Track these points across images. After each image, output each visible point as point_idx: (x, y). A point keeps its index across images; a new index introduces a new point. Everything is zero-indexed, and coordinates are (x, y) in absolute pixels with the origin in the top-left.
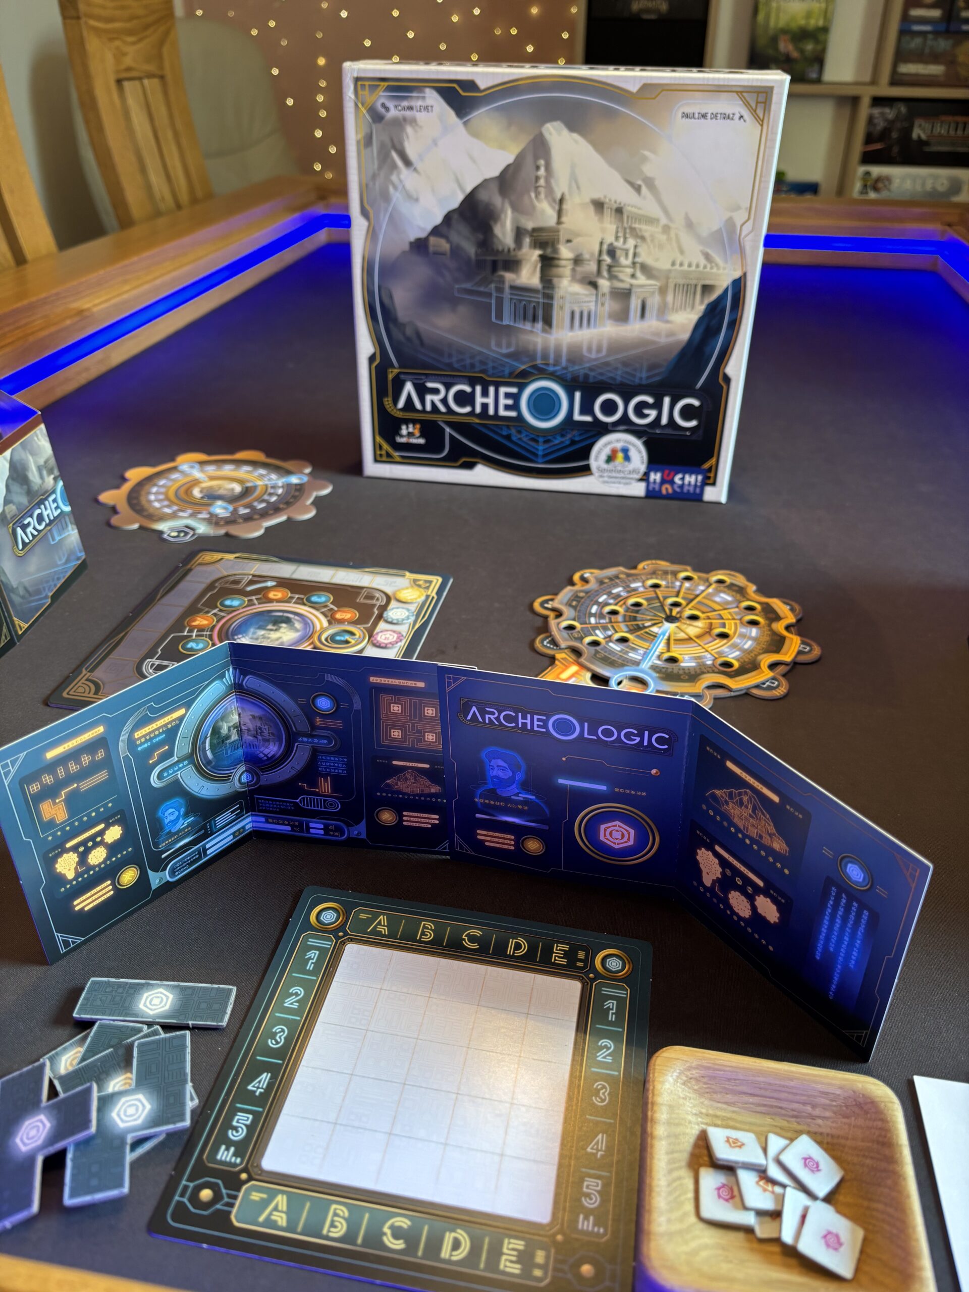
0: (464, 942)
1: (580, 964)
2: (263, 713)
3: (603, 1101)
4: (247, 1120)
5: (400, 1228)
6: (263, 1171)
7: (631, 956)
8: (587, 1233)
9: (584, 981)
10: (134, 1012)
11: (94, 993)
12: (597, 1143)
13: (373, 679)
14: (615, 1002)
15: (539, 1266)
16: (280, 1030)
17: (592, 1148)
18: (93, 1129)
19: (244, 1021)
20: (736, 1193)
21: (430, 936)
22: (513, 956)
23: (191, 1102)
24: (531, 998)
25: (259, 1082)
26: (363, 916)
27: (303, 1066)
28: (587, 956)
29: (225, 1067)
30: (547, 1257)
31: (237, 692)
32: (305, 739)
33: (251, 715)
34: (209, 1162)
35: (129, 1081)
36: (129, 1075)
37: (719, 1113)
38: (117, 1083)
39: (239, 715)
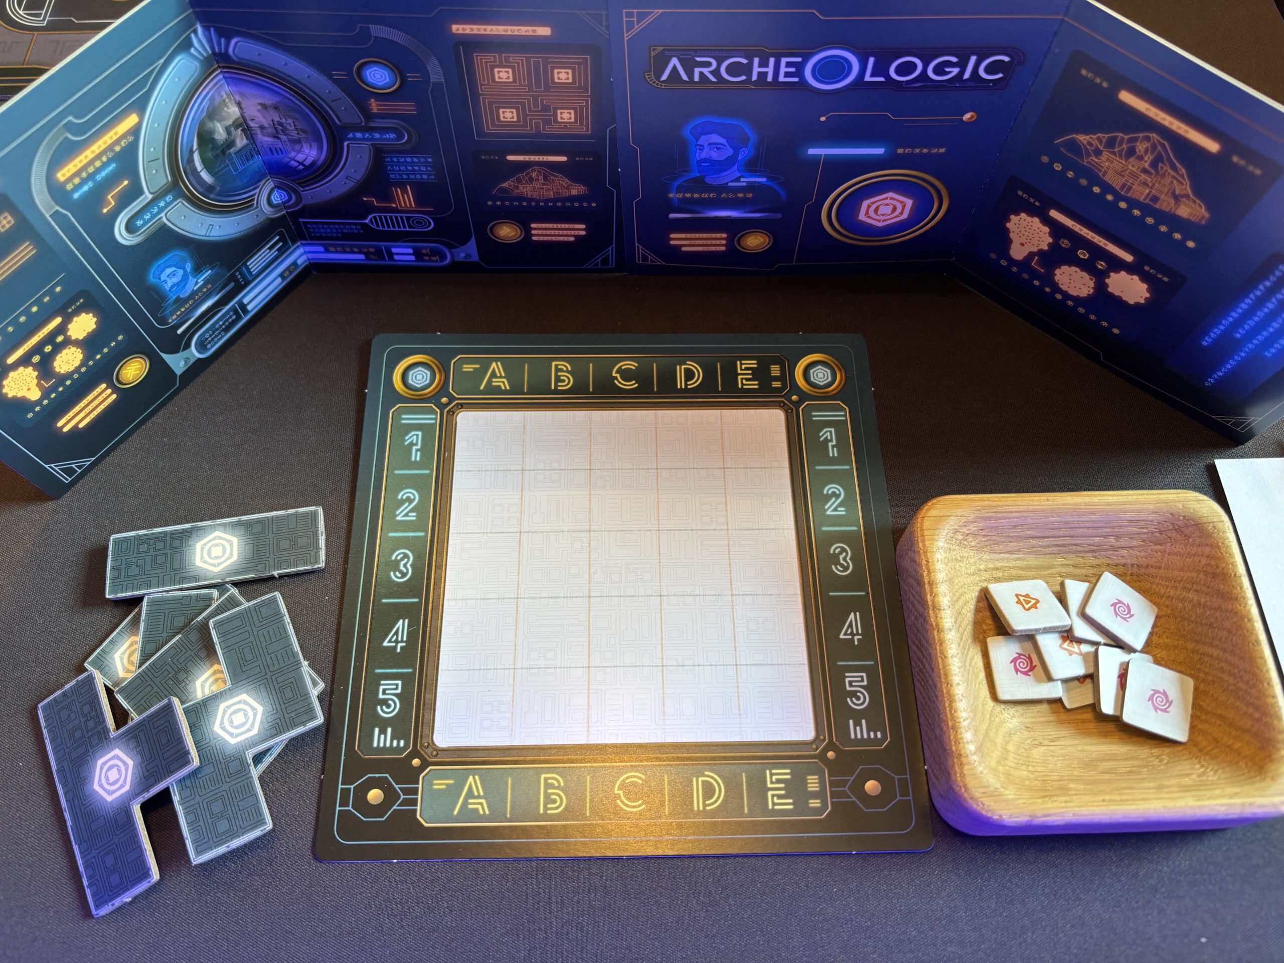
0: (616, 381)
1: (776, 384)
2: (279, 99)
3: (846, 568)
4: (396, 689)
5: (634, 784)
6: (439, 750)
7: (840, 361)
8: (862, 742)
9: (786, 407)
10: (191, 574)
11: (124, 558)
12: (850, 625)
13: (457, 29)
14: (833, 430)
15: (814, 795)
16: (402, 555)
17: (846, 634)
18: (196, 762)
19: (347, 552)
20: (1036, 661)
21: (568, 382)
22: (686, 390)
23: (315, 688)
24: (722, 444)
25: (396, 633)
26: (468, 368)
27: (448, 600)
28: (783, 370)
29: (343, 622)
30: (822, 782)
31: (224, 67)
32: (359, 135)
33: (259, 104)
34: (364, 755)
35: (220, 675)
36: (216, 667)
37: (999, 565)
38: (205, 681)
39: (239, 104)
